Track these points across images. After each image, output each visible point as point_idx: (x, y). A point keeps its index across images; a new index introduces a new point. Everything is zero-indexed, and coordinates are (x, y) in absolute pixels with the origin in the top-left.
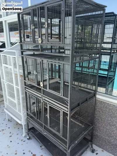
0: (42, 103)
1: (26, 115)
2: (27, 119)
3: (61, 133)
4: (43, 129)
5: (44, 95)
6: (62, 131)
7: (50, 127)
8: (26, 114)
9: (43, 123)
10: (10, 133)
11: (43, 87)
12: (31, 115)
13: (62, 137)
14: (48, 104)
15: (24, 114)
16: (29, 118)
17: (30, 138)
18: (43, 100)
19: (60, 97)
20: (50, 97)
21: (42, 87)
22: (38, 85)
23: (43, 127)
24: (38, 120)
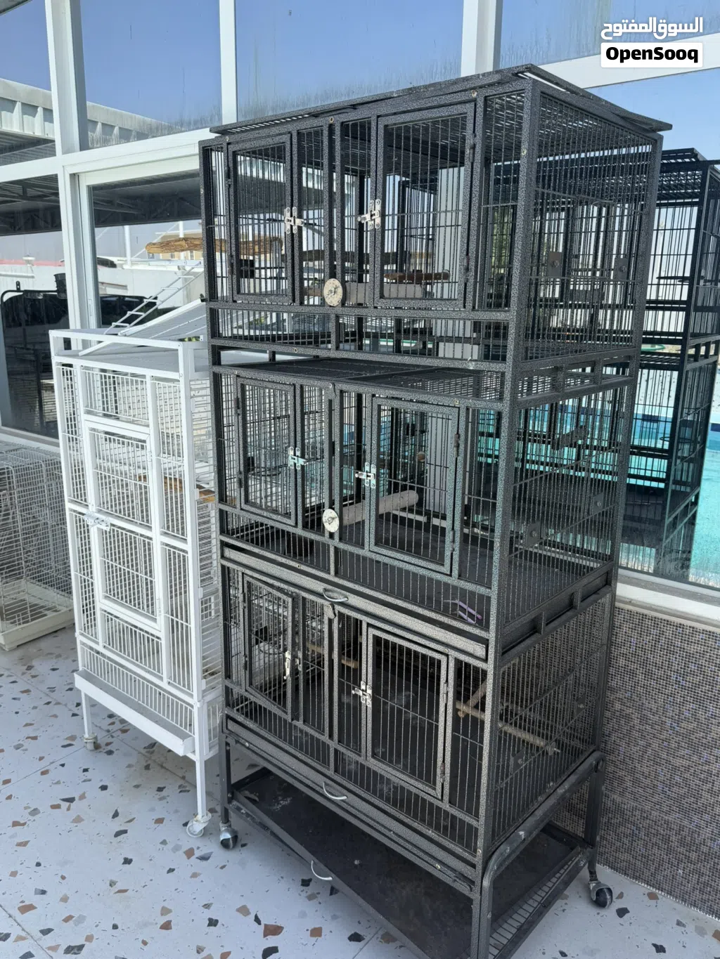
0: (330, 621)
1: (222, 699)
2: (223, 727)
3: (439, 780)
4: (331, 773)
5: (344, 578)
6: (448, 771)
7: (374, 755)
8: (217, 694)
9: (331, 736)
10: (116, 815)
11: (337, 537)
12: (253, 699)
13: (445, 806)
14: (369, 625)
15: (209, 697)
16: (241, 718)
17: (235, 838)
18: (338, 608)
19: (438, 582)
20: (377, 589)
21: (331, 535)
22: (305, 526)
23: (325, 762)
24: (299, 724)
